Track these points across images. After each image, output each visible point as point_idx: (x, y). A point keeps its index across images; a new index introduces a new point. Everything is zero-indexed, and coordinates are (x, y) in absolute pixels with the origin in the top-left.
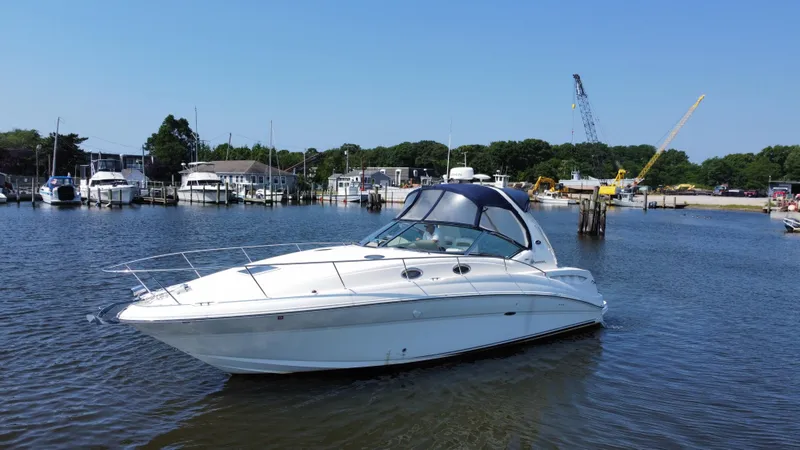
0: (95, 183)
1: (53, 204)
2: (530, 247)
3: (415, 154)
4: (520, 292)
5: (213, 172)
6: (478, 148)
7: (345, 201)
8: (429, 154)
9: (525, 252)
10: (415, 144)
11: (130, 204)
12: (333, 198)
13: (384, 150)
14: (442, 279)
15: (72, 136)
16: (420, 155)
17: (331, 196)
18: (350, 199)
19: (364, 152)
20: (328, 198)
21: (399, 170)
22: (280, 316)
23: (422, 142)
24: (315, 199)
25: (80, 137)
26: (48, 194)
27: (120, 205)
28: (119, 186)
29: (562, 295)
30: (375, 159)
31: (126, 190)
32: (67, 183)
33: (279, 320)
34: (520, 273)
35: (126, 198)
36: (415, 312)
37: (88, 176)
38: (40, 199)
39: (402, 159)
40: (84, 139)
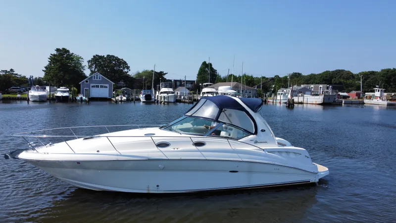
0: (161, 93)
1: (143, 102)
2: (256, 133)
3: (332, 78)
4: (240, 159)
5: (213, 88)
6: (373, 73)
7: (280, 103)
8: (340, 77)
9: (251, 136)
10: (333, 72)
11: (174, 102)
12: (275, 101)
13: (314, 75)
14: (180, 149)
15: (161, 72)
16: (335, 78)
17: (273, 100)
18: (282, 102)
19: (304, 77)
20: (272, 101)
21: (321, 86)
22: (78, 162)
23: (336, 71)
24: (265, 101)
25: (164, 73)
26: (142, 97)
27: (168, 103)
28: (169, 94)
29: (276, 163)
30: (310, 80)
31: (171, 96)
32: (149, 93)
33: (78, 164)
34: (242, 149)
35: (172, 100)
36: (160, 166)
37: (160, 90)
38: (139, 100)
39: (324, 80)
40: (166, 74)
